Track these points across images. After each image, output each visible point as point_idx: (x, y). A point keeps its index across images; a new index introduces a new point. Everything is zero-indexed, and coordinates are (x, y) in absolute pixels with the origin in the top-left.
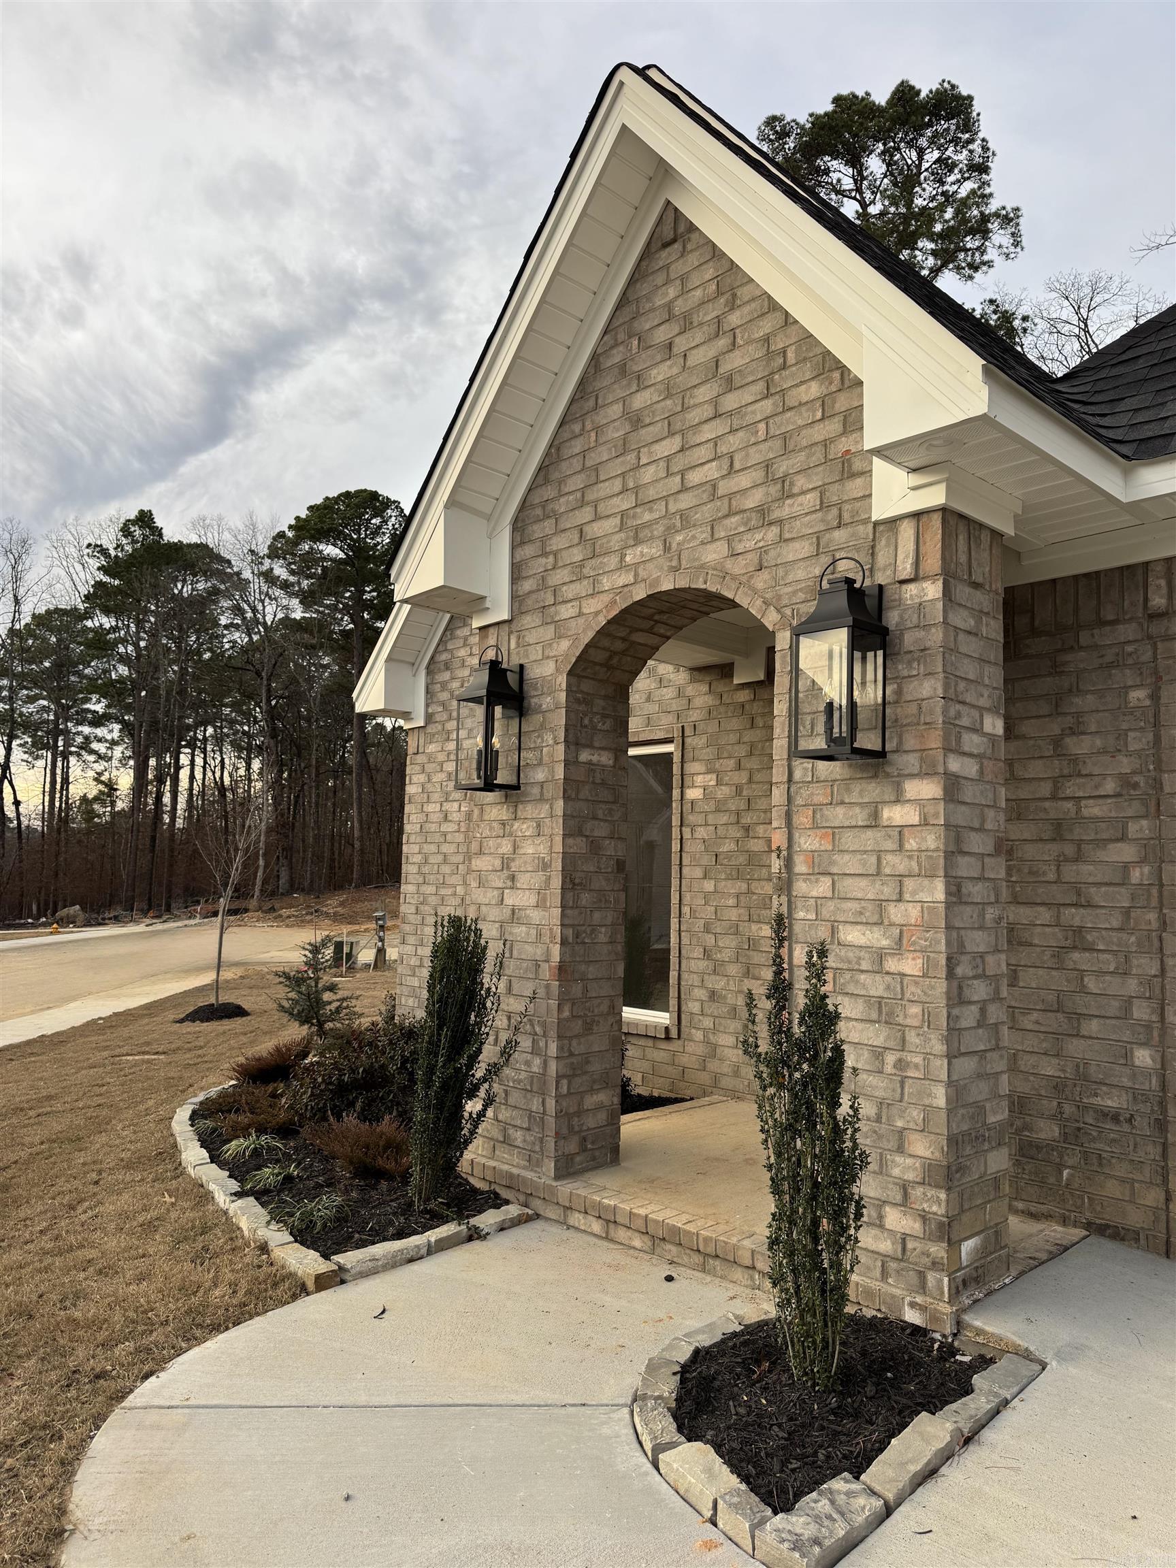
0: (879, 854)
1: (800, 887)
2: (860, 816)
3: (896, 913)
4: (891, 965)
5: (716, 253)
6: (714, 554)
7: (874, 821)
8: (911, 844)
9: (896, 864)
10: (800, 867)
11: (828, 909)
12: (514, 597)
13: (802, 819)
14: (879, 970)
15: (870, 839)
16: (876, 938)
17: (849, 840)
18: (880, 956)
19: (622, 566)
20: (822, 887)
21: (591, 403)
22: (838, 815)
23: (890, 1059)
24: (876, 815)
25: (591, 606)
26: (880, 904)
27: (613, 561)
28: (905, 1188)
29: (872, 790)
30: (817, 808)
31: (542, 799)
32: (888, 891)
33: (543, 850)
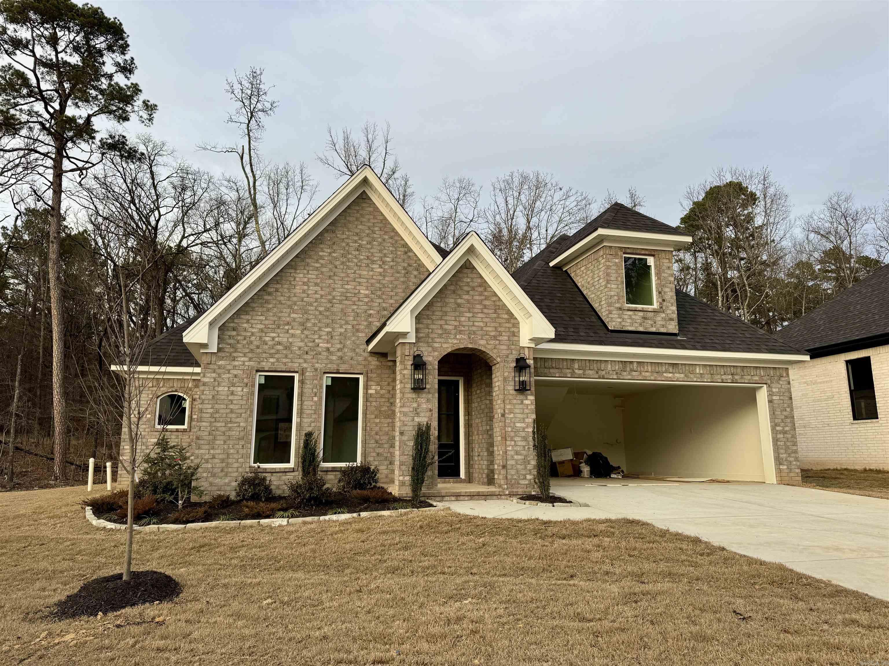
0: (523, 409)
1: (507, 415)
2: (519, 402)
3: (527, 420)
4: (526, 430)
5: (481, 277)
6: (483, 342)
7: (522, 403)
8: (529, 407)
9: (526, 411)
10: (507, 411)
11: (513, 420)
12: (416, 337)
13: (507, 402)
14: (524, 431)
15: (521, 406)
16: (523, 425)
17: (517, 406)
18: (524, 428)
19: (455, 338)
20: (512, 415)
21: (444, 296)
22: (515, 401)
23: (526, 447)
24: (522, 402)
25: (445, 346)
26: (524, 418)
27: (452, 336)
28: (530, 470)
29: (522, 397)
30: (510, 400)
31: (429, 393)
32: (525, 416)
33: (430, 406)
